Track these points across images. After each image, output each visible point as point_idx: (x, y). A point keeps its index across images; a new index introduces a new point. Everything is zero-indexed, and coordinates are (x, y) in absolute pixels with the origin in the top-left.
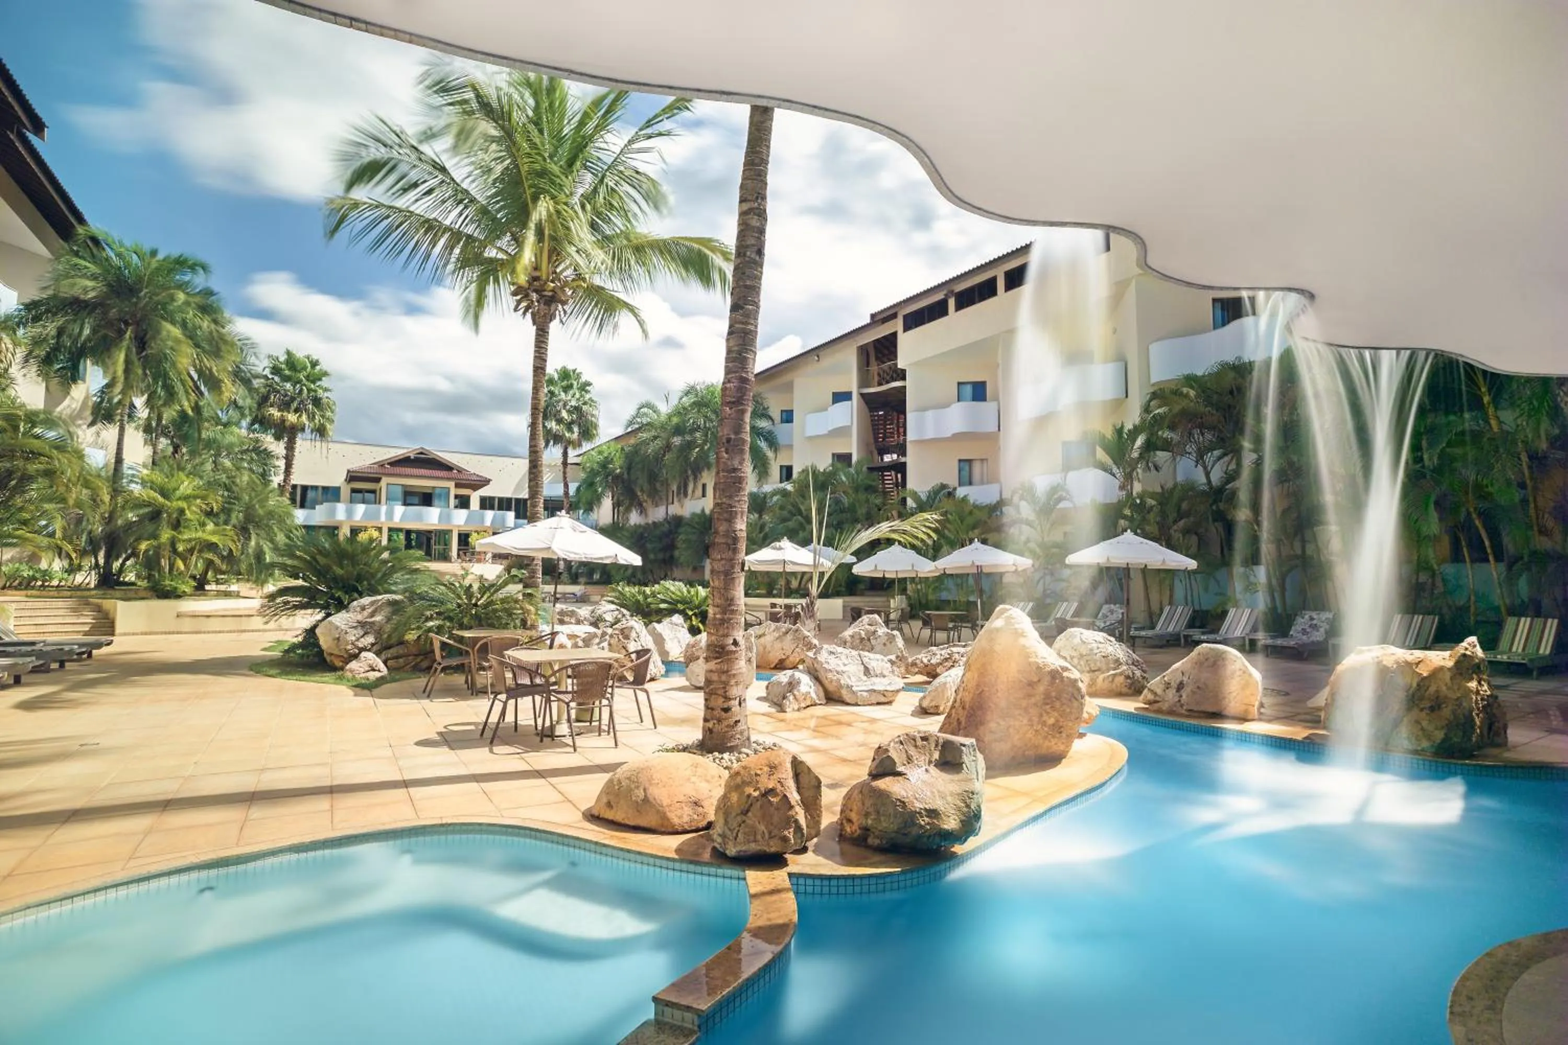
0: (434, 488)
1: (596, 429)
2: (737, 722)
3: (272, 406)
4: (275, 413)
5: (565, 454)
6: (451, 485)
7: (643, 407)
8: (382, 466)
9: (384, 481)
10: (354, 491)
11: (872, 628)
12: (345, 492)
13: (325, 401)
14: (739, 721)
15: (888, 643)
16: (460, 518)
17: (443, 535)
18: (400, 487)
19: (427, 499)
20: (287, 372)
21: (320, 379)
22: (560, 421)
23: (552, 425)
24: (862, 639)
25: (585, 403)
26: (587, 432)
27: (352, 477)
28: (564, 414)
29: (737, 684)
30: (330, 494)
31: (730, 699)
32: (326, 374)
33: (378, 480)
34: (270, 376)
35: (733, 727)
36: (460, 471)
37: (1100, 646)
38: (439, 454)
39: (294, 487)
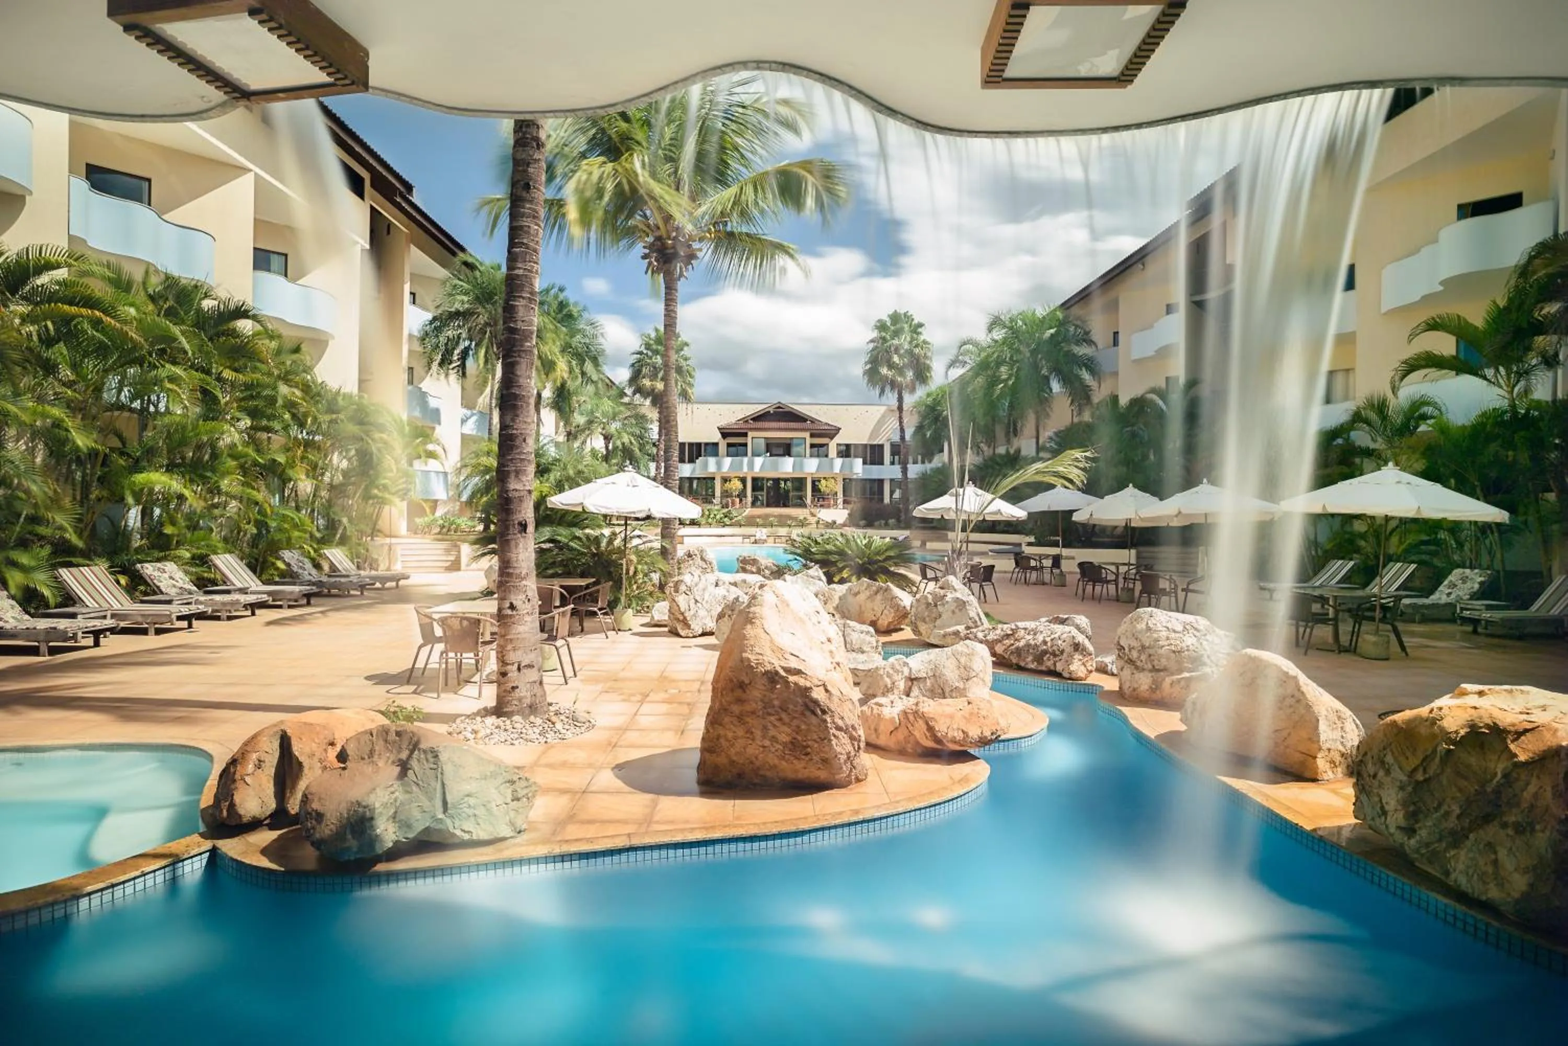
0: (792, 439)
1: (930, 372)
2: (514, 688)
3: (644, 377)
4: (647, 382)
5: (900, 399)
6: (807, 435)
7: (965, 344)
8: (747, 421)
9: (751, 434)
10: (729, 445)
11: (942, 592)
12: (722, 448)
13: (685, 368)
14: (517, 687)
15: (957, 611)
16: (811, 466)
17: (799, 483)
18: (763, 440)
19: (786, 449)
20: (654, 347)
21: (682, 350)
22: (891, 366)
23: (884, 371)
24: (928, 604)
25: (917, 346)
26: (922, 374)
27: (725, 433)
28: (896, 359)
29: (514, 649)
30: (712, 449)
31: (508, 664)
32: (687, 344)
33: (745, 435)
34: (645, 352)
35: (510, 692)
36: (813, 421)
37: (1173, 635)
38: (795, 407)
39: (682, 445)
